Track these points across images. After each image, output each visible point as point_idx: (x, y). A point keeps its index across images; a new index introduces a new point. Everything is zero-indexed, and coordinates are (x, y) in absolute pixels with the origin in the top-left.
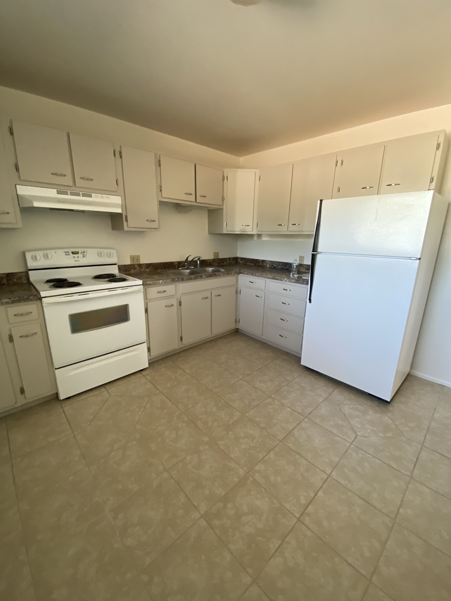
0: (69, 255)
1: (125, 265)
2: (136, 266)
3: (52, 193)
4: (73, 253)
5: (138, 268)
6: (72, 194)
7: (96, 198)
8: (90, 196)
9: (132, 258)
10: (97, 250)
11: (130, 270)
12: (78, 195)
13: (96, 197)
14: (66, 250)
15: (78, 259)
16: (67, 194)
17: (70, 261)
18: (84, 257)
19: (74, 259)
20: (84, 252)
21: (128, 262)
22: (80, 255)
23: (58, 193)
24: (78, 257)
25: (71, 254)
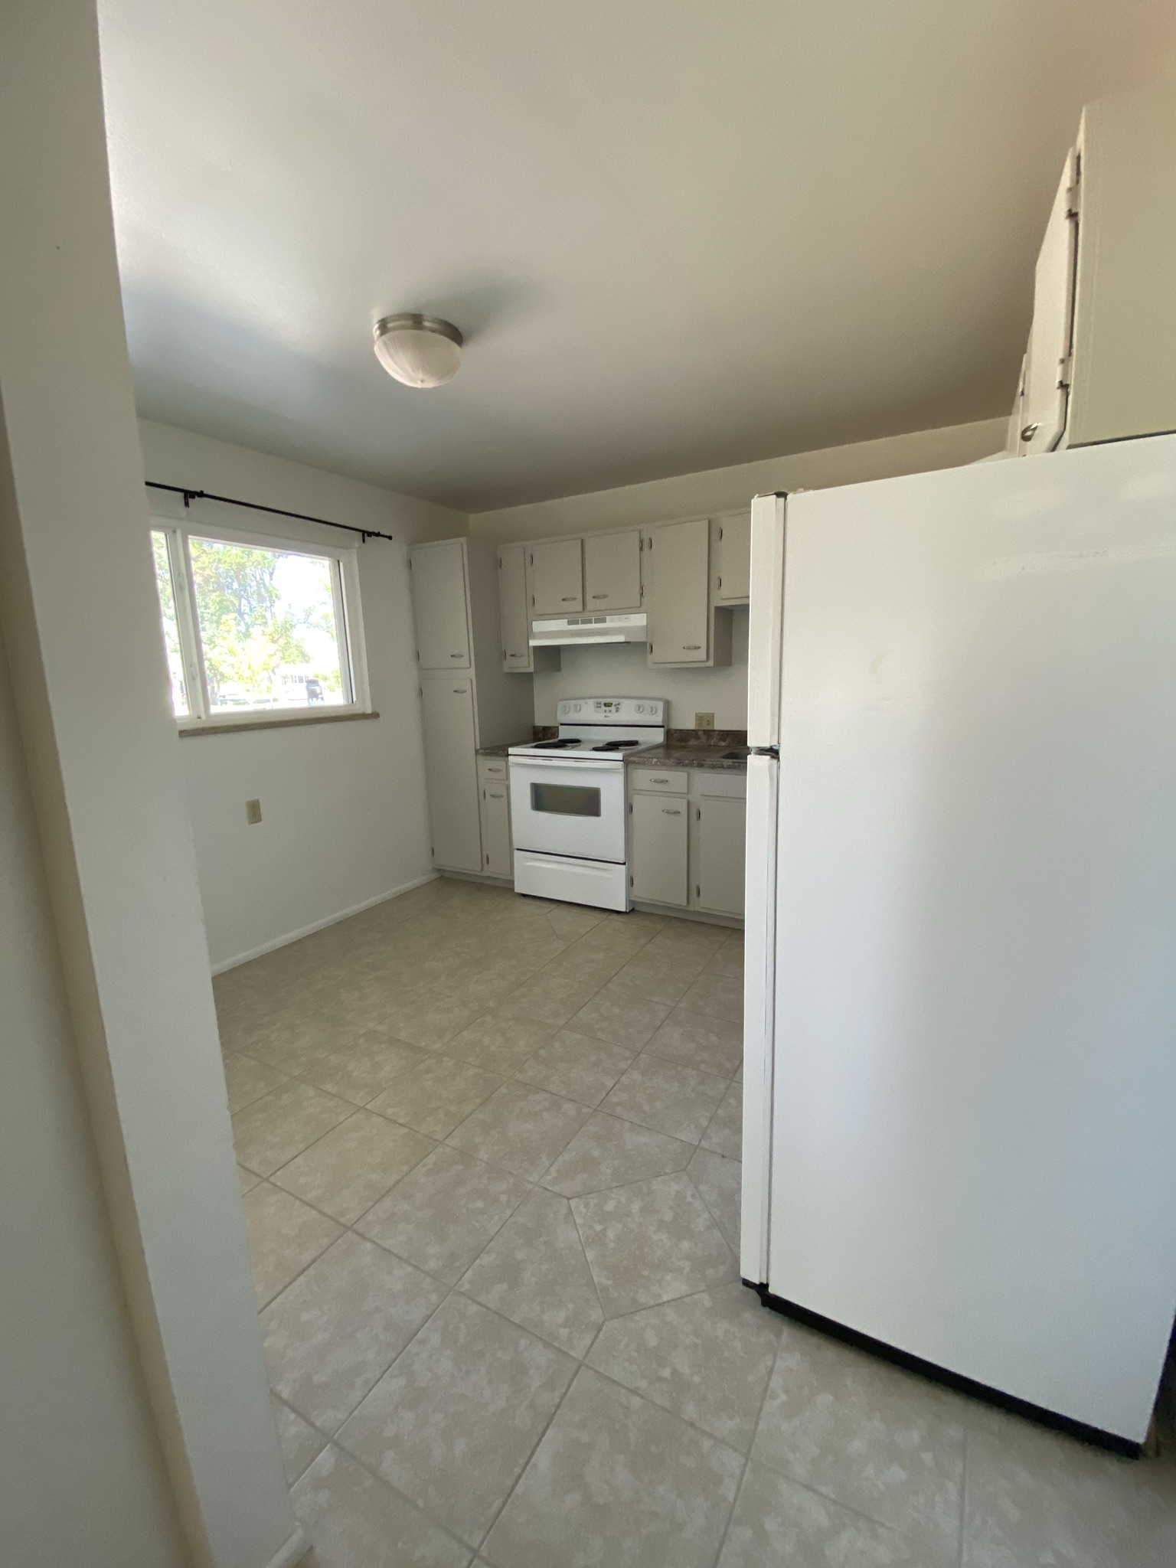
0: (600, 707)
1: (681, 730)
2: (700, 733)
3: (560, 625)
4: (605, 705)
5: (704, 739)
6: (584, 622)
7: (611, 623)
8: (604, 621)
9: (700, 718)
10: (634, 703)
11: (689, 741)
12: (590, 622)
13: (612, 621)
14: (599, 700)
15: (609, 715)
16: (578, 624)
17: (599, 717)
18: (617, 711)
19: (605, 714)
20: (619, 704)
21: (689, 724)
22: (613, 708)
23: (570, 623)
24: (610, 711)
25: (603, 706)
